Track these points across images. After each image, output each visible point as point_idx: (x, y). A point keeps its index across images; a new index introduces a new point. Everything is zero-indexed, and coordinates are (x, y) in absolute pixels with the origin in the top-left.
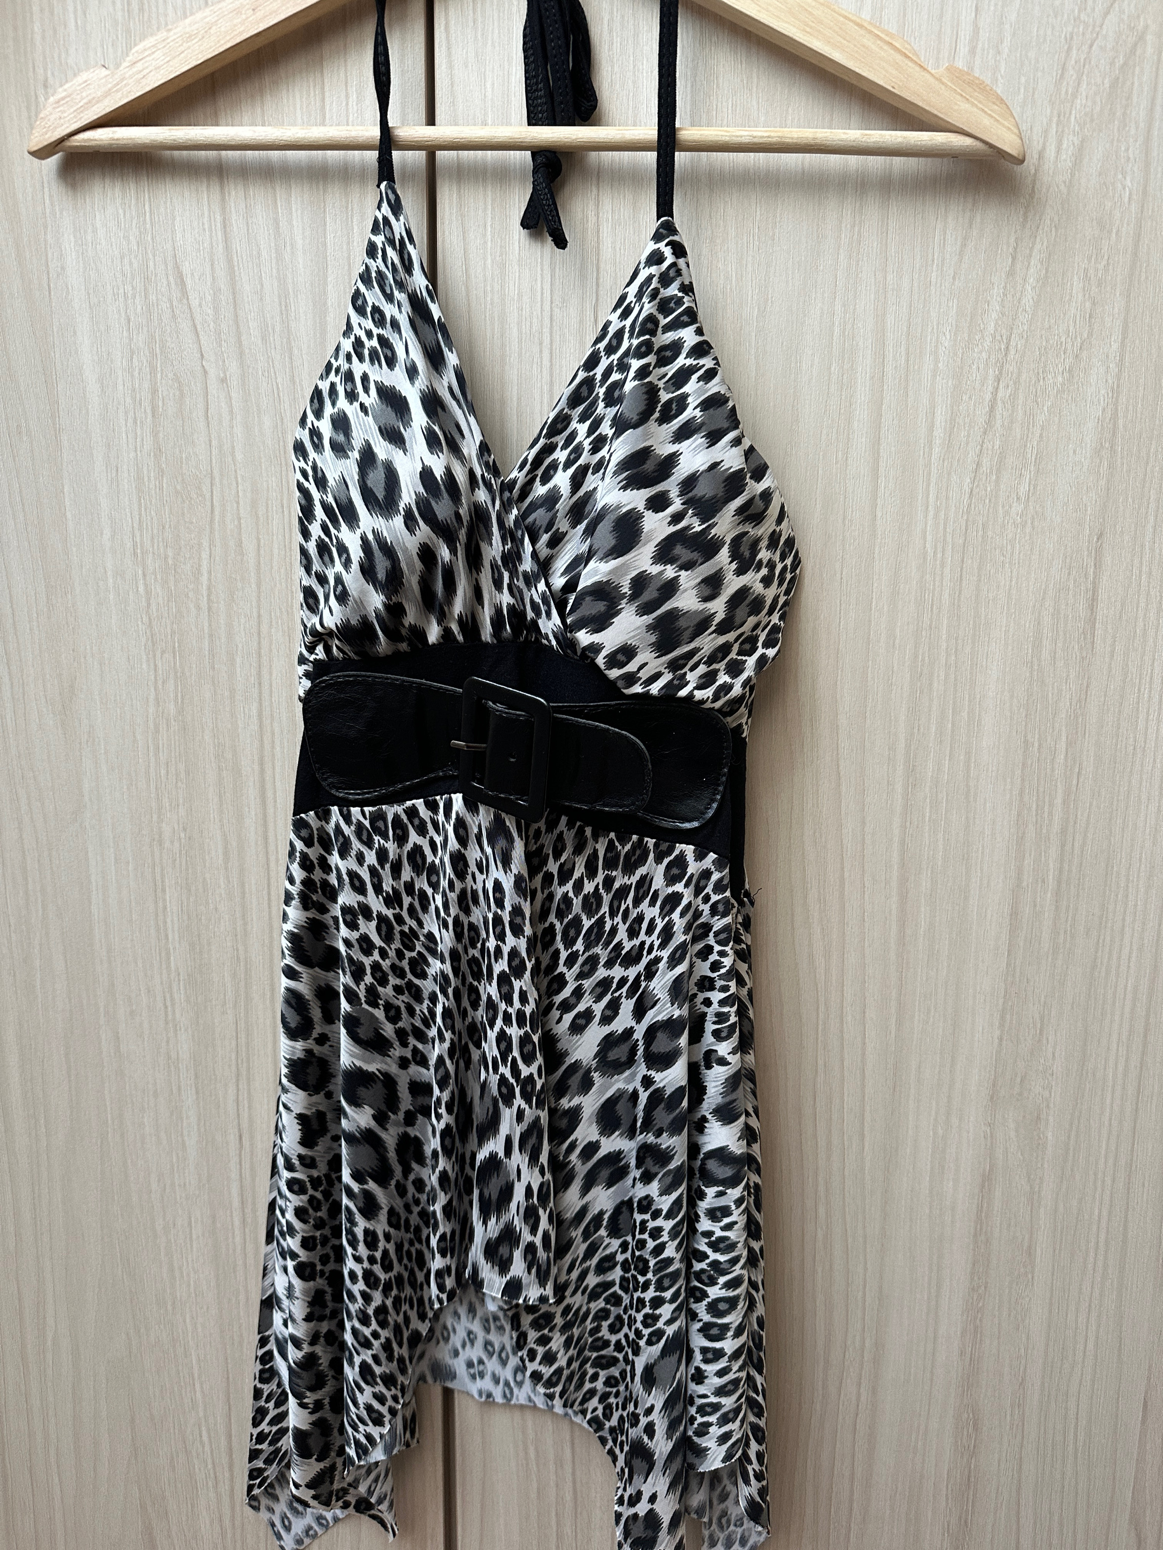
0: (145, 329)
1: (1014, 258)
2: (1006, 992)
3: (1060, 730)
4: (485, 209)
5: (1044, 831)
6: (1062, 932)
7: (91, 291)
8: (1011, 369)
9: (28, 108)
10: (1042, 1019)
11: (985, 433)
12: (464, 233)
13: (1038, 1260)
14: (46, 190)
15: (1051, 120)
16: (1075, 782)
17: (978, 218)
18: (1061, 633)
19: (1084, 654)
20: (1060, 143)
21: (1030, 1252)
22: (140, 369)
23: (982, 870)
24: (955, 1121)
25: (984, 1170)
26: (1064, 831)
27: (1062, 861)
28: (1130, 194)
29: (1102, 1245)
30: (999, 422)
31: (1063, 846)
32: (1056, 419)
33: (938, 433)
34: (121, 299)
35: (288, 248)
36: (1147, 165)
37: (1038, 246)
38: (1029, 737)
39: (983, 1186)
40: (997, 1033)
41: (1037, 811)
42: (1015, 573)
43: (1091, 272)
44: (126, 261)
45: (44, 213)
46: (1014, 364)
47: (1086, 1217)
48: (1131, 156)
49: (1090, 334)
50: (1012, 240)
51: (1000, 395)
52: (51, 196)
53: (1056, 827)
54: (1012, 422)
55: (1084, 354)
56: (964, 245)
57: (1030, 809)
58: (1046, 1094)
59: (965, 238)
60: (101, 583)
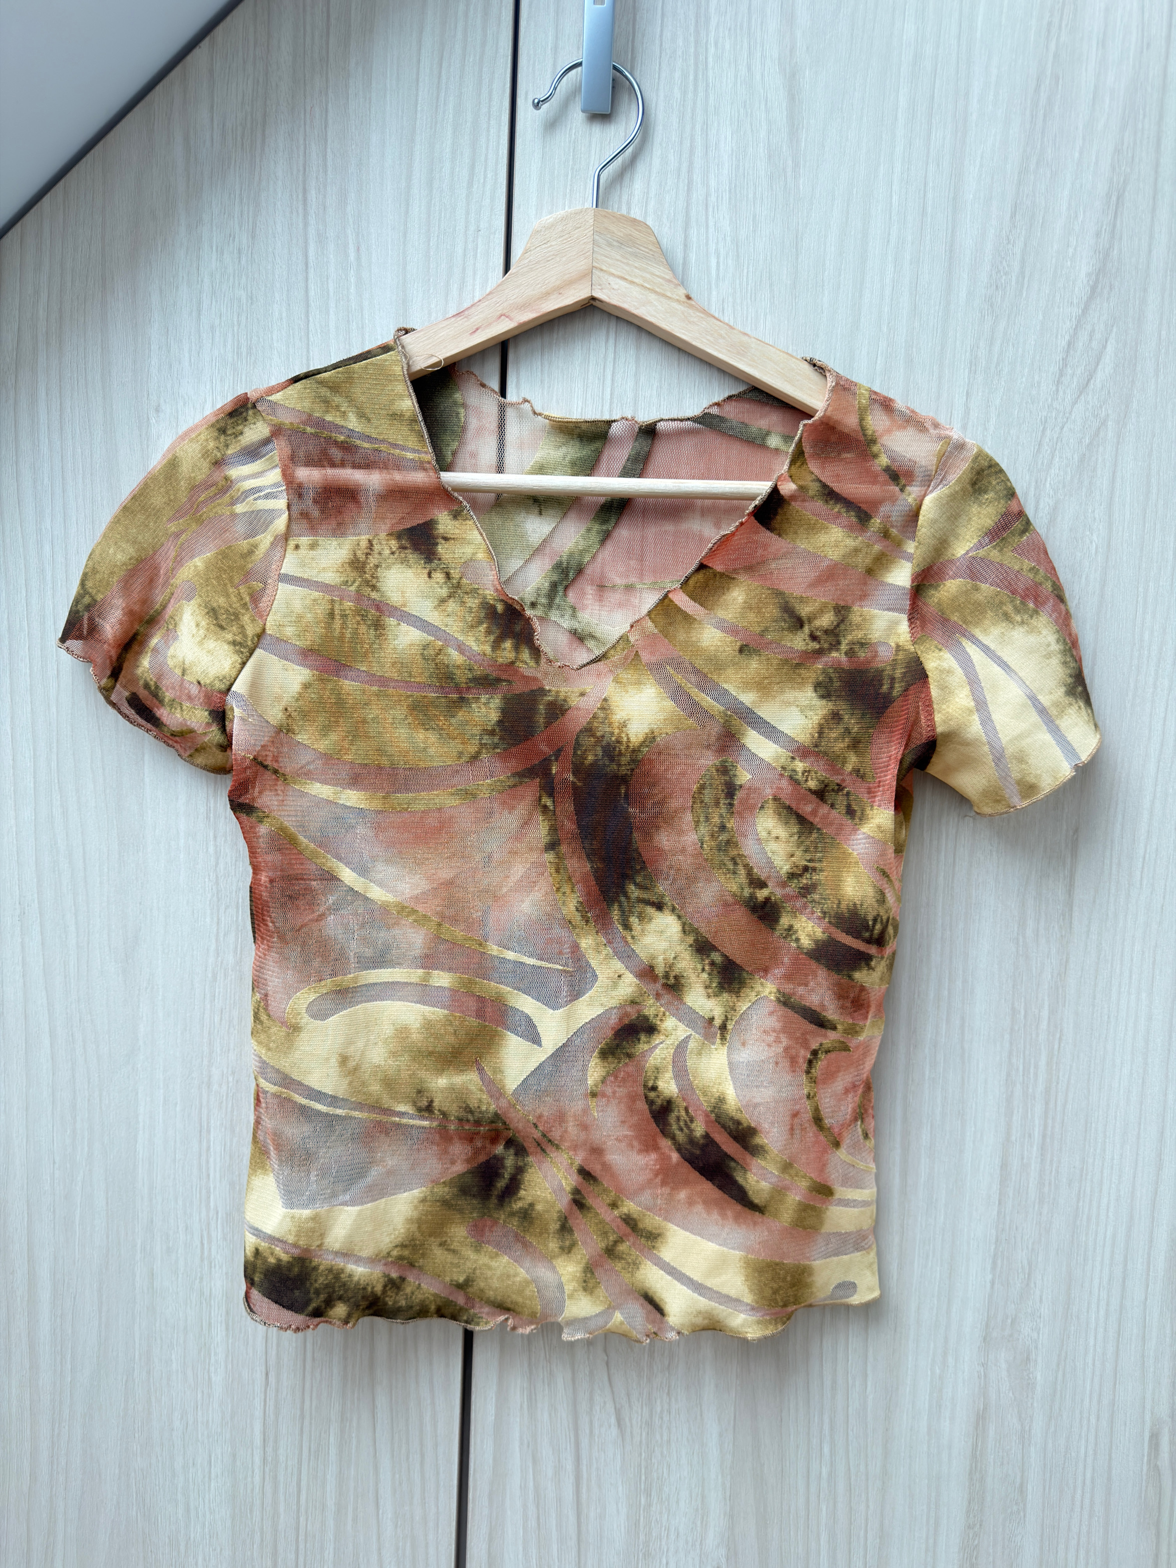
5: (1031, 1090)
13: (1030, 1497)
21: (1022, 1490)
29: (1088, 1482)
31: (1047, 1103)
40: (989, 1277)
41: (1024, 1071)
47: (1073, 1454)
58: (1035, 1335)
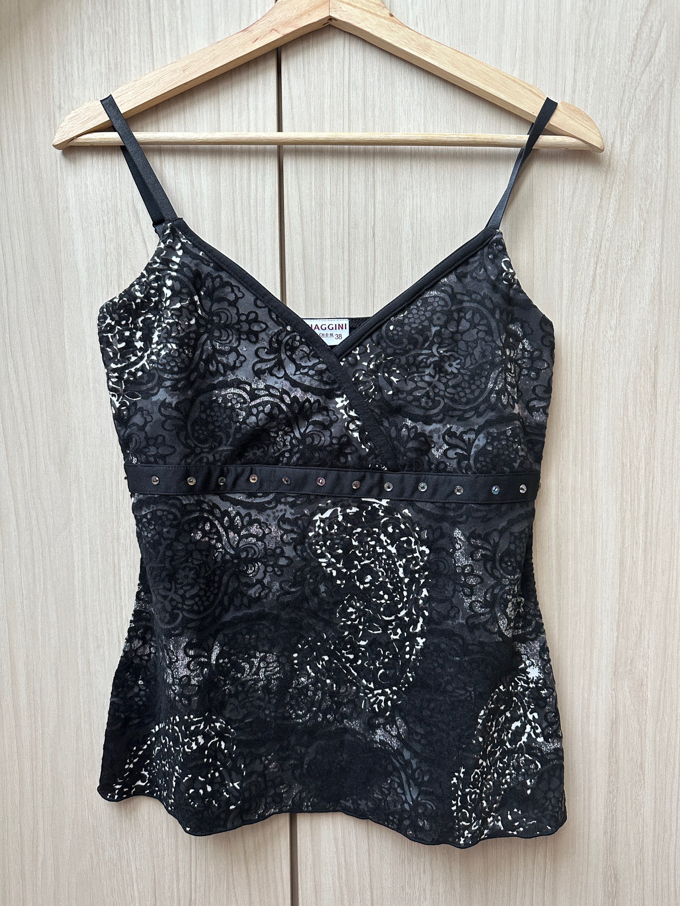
0: (115, 241)
1: (601, 199)
2: (619, 609)
3: (641, 456)
4: (311, 175)
6: (649, 573)
7: (84, 220)
8: (603, 258)
9: (49, 120)
10: (640, 624)
11: (591, 293)
12: (299, 187)
14: (59, 165)
15: (617, 127)
16: (651, 486)
17: (581, 178)
18: (638, 402)
19: (652, 413)
20: (622, 139)
22: (111, 264)
23: (602, 538)
24: (594, 688)
25: (613, 718)
26: (646, 514)
27: (646, 531)
28: (661, 166)
30: (598, 286)
32: (629, 285)
33: (565, 293)
34: (101, 225)
35: (199, 196)
36: (669, 150)
37: (614, 193)
38: (624, 461)
39: (612, 727)
42: (611, 369)
43: (643, 206)
44: (104, 204)
45: (57, 177)
46: (604, 255)
48: (660, 145)
49: (644, 239)
50: (600, 189)
51: (598, 271)
52: (61, 168)
53: (642, 512)
54: (605, 286)
55: (642, 250)
56: (574, 192)
57: (627, 502)
59: (575, 189)
60: (85, 387)
